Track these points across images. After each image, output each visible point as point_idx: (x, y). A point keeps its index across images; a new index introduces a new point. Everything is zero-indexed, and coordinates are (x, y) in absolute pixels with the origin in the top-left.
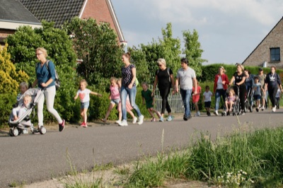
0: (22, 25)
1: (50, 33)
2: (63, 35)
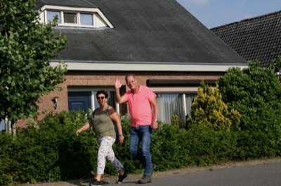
0: (231, 67)
1: (257, 72)
2: (269, 73)
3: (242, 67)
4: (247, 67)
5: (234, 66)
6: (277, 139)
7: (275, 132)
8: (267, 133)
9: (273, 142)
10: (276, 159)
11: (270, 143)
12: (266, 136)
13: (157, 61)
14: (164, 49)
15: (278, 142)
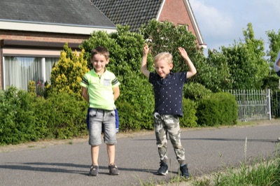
0: (97, 30)
1: (126, 37)
2: (139, 39)
3: (110, 31)
4: (115, 31)
5: (100, 29)
6: (143, 111)
7: (141, 104)
8: (133, 104)
9: (139, 114)
10: (141, 132)
11: (136, 115)
12: (132, 107)
13: (13, 18)
14: (23, 5)
15: (144, 114)
